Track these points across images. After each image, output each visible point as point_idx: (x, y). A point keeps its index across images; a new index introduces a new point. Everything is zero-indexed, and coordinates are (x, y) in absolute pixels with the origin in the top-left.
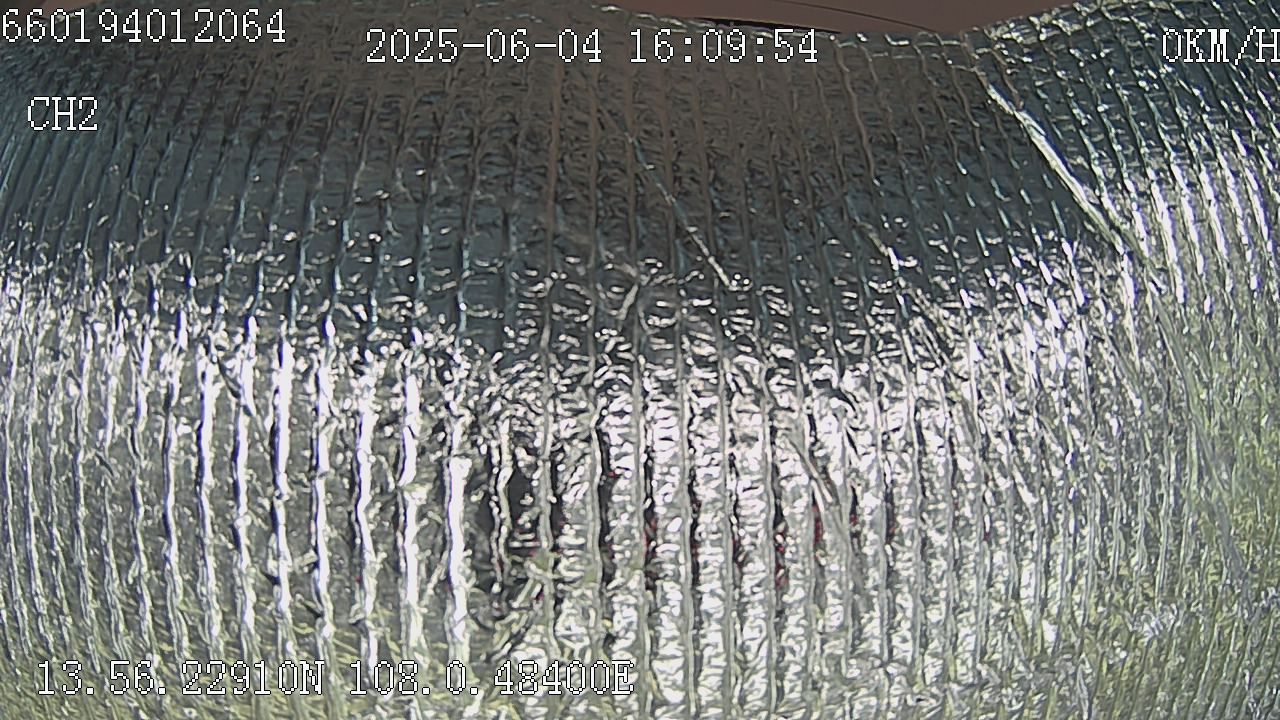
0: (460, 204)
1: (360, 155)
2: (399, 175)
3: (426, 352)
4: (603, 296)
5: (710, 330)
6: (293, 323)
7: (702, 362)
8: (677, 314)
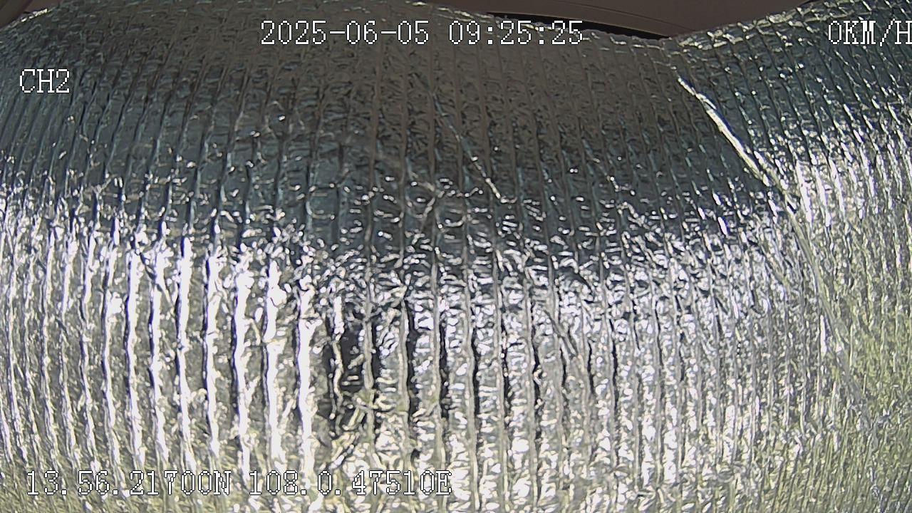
0: (309, 140)
1: (240, 106)
2: (267, 121)
3: (283, 245)
4: (410, 204)
5: (486, 230)
6: (192, 225)
7: (481, 252)
8: (464, 218)
